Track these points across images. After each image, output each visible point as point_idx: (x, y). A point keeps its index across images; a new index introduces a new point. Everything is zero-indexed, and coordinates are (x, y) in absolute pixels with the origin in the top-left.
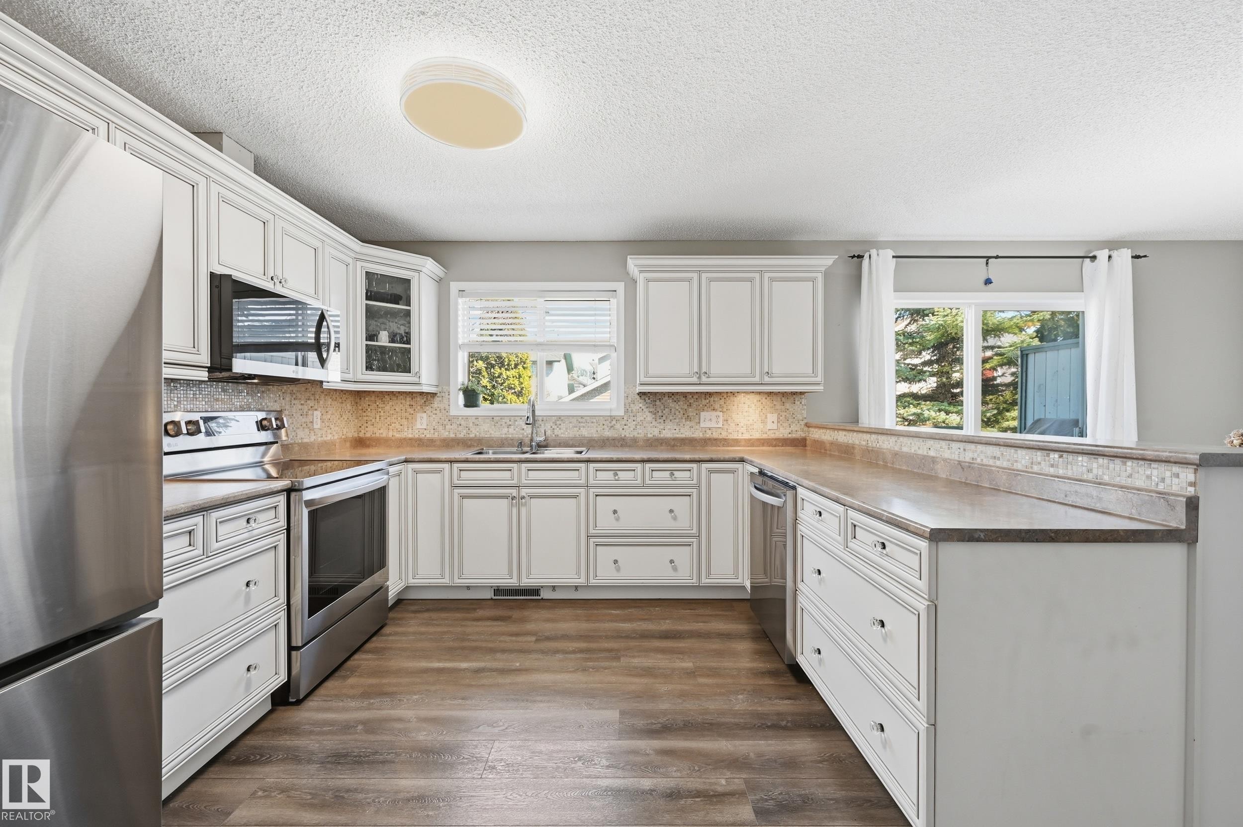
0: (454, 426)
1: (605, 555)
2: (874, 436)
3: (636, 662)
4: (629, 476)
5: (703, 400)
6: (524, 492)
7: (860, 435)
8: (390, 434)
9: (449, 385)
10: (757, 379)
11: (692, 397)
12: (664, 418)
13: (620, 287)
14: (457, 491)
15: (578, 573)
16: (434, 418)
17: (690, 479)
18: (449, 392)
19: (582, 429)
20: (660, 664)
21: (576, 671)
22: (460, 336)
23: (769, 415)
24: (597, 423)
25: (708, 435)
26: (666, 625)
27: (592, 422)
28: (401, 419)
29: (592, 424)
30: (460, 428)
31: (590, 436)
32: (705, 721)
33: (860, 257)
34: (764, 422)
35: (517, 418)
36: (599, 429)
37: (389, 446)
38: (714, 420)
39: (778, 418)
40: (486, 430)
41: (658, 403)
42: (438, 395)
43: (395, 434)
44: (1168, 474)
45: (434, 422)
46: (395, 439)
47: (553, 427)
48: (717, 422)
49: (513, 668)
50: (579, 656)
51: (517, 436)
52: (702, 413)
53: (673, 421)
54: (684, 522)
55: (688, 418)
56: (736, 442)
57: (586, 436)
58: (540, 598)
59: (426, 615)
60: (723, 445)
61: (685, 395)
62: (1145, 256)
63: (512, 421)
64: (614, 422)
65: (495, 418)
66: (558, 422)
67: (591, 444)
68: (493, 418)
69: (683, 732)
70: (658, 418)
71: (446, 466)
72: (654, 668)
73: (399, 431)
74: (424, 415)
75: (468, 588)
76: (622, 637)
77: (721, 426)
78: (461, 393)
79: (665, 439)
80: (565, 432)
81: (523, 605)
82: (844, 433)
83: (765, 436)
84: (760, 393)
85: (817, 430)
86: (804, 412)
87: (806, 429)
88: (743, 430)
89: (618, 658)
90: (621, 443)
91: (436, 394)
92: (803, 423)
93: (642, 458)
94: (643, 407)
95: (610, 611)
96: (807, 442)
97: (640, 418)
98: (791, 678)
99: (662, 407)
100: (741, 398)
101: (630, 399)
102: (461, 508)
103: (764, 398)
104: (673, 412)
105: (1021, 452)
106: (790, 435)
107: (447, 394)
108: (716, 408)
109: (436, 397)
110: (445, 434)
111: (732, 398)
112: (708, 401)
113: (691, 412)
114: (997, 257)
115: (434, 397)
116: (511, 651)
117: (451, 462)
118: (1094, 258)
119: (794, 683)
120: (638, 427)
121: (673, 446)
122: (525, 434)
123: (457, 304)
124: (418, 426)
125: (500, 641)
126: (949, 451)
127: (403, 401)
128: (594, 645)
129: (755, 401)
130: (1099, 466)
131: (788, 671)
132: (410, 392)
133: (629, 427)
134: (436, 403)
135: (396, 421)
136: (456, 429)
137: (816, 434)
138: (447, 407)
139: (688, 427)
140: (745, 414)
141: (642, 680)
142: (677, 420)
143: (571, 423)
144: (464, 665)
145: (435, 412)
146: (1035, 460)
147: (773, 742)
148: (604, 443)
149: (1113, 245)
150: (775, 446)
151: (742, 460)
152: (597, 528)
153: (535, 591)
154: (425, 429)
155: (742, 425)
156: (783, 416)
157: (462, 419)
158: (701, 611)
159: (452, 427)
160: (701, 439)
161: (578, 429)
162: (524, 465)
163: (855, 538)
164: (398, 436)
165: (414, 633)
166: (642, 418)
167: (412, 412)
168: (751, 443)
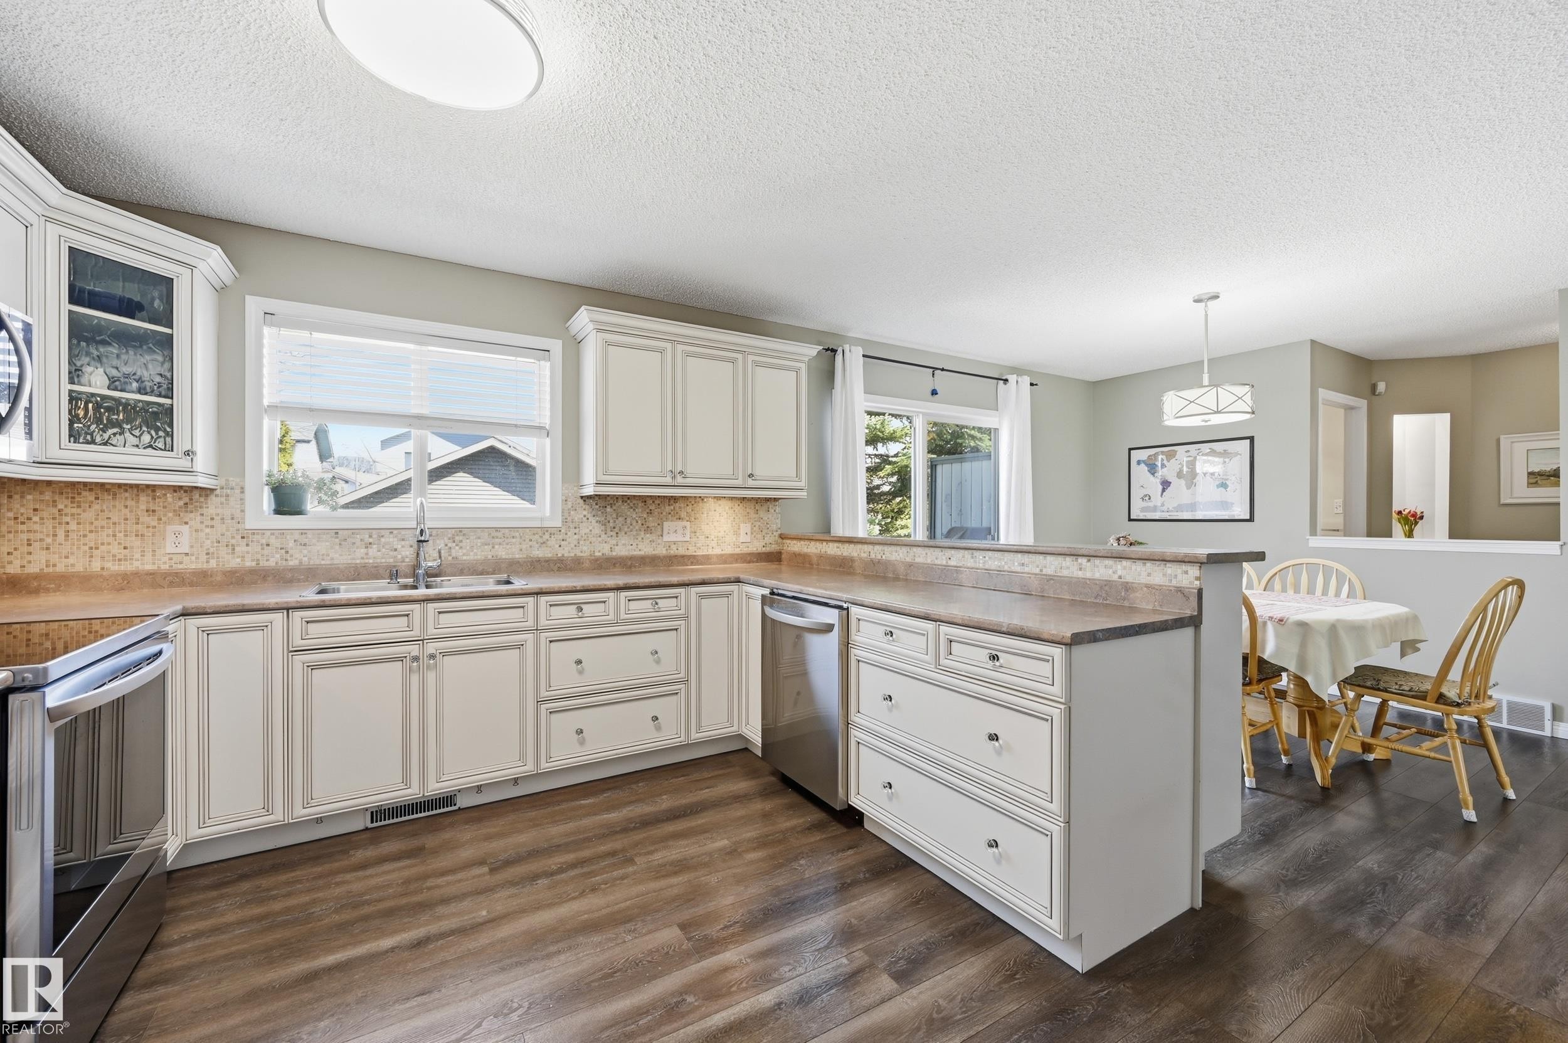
0: (255, 548)
1: (563, 724)
2: (877, 547)
3: (659, 857)
4: (596, 610)
5: (667, 507)
6: (431, 648)
7: (860, 546)
8: (96, 566)
9: (242, 474)
10: (739, 482)
11: (653, 502)
12: (617, 530)
13: (556, 346)
14: (299, 659)
15: (522, 757)
16: (207, 534)
17: (677, 608)
18: (242, 488)
19: (497, 547)
20: (690, 852)
21: (582, 894)
22: (265, 391)
23: (742, 525)
24: (521, 537)
25: (673, 551)
26: (666, 803)
27: (513, 537)
28: (126, 536)
29: (514, 540)
30: (267, 551)
31: (511, 556)
32: (784, 902)
33: (834, 351)
34: (737, 533)
35: (383, 532)
36: (524, 547)
37: (98, 590)
38: (680, 531)
39: (752, 529)
40: (324, 552)
41: (609, 509)
42: (218, 492)
43: (109, 565)
44: (1179, 571)
45: (208, 542)
46: (111, 576)
47: (450, 545)
48: (684, 535)
49: (480, 920)
50: (572, 873)
51: (383, 561)
52: (665, 524)
53: (628, 533)
54: (670, 666)
55: (648, 530)
56: (706, 559)
57: (504, 557)
58: (456, 808)
59: (246, 886)
60: (692, 564)
61: (644, 499)
62: (1036, 385)
63: (375, 536)
64: (547, 536)
65: (340, 532)
66: (457, 538)
67: (516, 567)
68: (337, 533)
69: (770, 923)
70: (608, 530)
71: (278, 618)
72: (685, 859)
73: (120, 560)
74: (185, 529)
75: (319, 821)
76: (617, 832)
77: (689, 540)
78: (267, 490)
79: (620, 558)
80: (471, 552)
81: (433, 825)
82: (836, 545)
83: (738, 551)
84: (732, 499)
85: (795, 542)
86: (778, 521)
87: (780, 540)
88: (714, 544)
89: (630, 861)
90: (560, 566)
91: (212, 490)
92: (777, 534)
93: (616, 584)
94: (589, 516)
95: (578, 803)
96: (783, 556)
97: (584, 530)
98: (839, 826)
99: (614, 516)
100: (711, 504)
101: (570, 504)
102: (307, 686)
103: (737, 505)
104: (628, 522)
105: (1049, 558)
106: (764, 549)
107: (238, 491)
108: (682, 516)
109: (213, 497)
110: (234, 563)
111: (701, 504)
112: (672, 508)
113: (652, 522)
114: (943, 370)
115: (207, 496)
116: (463, 896)
117: (288, 609)
118: (1006, 381)
119: (845, 830)
120: (582, 542)
121: (630, 567)
122: (399, 557)
123: (260, 337)
124: (170, 548)
125: (429, 889)
126: (972, 560)
127: (130, 503)
128: (586, 853)
129: (727, 508)
130: (1125, 568)
131: (831, 819)
132: (148, 486)
133: (569, 543)
134: (213, 506)
135: (111, 539)
136: (257, 553)
137: (795, 547)
138: (238, 514)
139: (648, 541)
140: (716, 524)
141: (680, 879)
142: (635, 533)
143: (479, 538)
144: (387, 943)
145: (209, 523)
146: (1064, 565)
147: (865, 899)
148: (535, 566)
149: (1019, 371)
150: (749, 562)
151: (738, 581)
152: (551, 689)
153: (448, 800)
154: (187, 554)
155: (713, 537)
156: (757, 526)
157: (272, 534)
158: (696, 776)
159: (249, 548)
160: (665, 557)
161: (490, 547)
162: (431, 606)
163: (951, 654)
164: (114, 567)
165: (241, 923)
166: (587, 531)
167: (155, 523)
168: (725, 559)
